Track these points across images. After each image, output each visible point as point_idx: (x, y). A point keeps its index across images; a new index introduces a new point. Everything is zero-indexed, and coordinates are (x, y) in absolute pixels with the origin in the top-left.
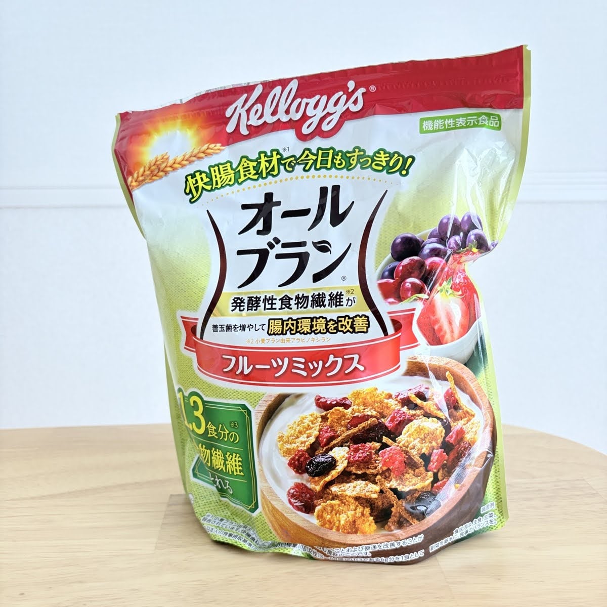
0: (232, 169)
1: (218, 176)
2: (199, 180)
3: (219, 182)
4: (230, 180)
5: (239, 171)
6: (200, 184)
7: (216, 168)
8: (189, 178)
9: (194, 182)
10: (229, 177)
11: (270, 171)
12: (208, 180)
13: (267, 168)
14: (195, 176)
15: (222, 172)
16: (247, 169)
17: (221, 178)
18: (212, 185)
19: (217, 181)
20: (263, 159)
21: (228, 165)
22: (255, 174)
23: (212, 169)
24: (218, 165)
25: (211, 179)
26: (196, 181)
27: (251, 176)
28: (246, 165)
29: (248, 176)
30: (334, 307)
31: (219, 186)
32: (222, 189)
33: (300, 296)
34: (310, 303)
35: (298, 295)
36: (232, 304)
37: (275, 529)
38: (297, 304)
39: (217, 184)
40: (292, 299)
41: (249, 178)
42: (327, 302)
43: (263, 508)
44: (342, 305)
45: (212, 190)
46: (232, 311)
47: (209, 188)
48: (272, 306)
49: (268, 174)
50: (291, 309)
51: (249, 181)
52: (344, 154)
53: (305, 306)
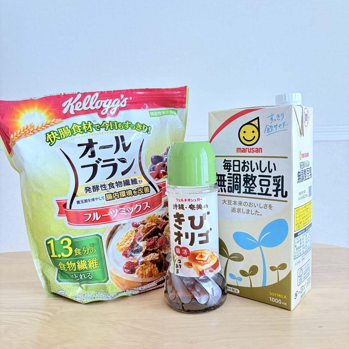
0: (69, 129)
1: (63, 133)
2: (53, 135)
3: (64, 135)
4: (69, 134)
5: (73, 129)
6: (54, 137)
7: (61, 129)
8: (48, 134)
9: (51, 136)
10: (68, 133)
11: (88, 130)
12: (58, 135)
13: (86, 129)
14: (51, 133)
15: (64, 131)
16: (76, 129)
17: (64, 133)
18: (60, 137)
19: (62, 135)
20: (84, 125)
21: (67, 127)
22: (81, 131)
23: (59, 130)
24: (62, 128)
25: (59, 134)
26: (52, 136)
27: (79, 132)
28: (76, 127)
29: (78, 131)
30: (134, 184)
31: (64, 137)
32: (66, 138)
33: (118, 182)
34: (123, 184)
35: (117, 182)
36: (85, 190)
37: (118, 286)
38: (117, 185)
39: (63, 136)
40: (114, 184)
41: (78, 132)
42: (130, 183)
43: (112, 278)
44: (138, 183)
45: (61, 139)
46: (86, 193)
47: (59, 138)
48: (105, 188)
49: (87, 131)
50: (115, 188)
51: (78, 134)
52: (122, 124)
53: (121, 186)
